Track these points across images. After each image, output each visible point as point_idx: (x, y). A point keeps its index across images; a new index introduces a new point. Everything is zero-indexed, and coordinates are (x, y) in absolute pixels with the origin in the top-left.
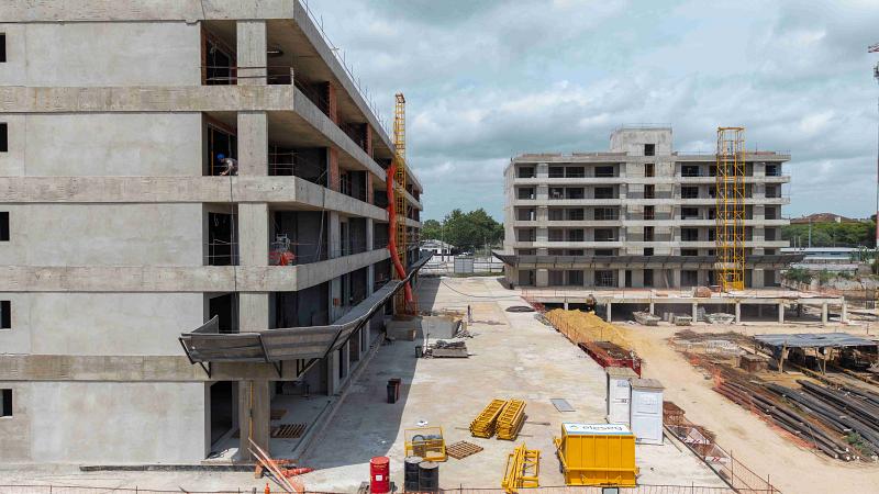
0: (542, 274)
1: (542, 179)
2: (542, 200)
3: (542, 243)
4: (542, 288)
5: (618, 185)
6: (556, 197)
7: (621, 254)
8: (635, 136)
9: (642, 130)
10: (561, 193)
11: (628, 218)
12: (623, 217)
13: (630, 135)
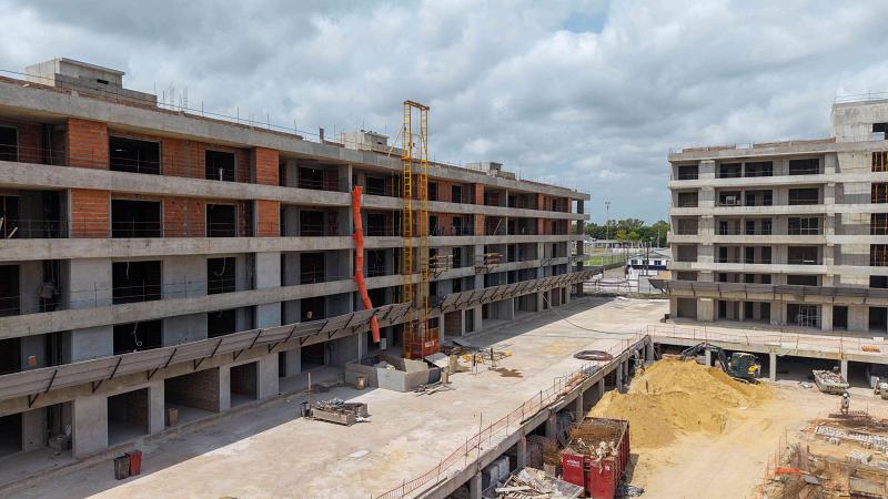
0: (706, 305)
1: (708, 180)
2: (707, 208)
3: (706, 264)
4: (705, 322)
5: (822, 185)
6: (731, 204)
7: (827, 284)
8: (856, 113)
9: (867, 103)
10: (738, 198)
11: (838, 232)
12: (831, 230)
13: (847, 113)
